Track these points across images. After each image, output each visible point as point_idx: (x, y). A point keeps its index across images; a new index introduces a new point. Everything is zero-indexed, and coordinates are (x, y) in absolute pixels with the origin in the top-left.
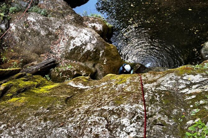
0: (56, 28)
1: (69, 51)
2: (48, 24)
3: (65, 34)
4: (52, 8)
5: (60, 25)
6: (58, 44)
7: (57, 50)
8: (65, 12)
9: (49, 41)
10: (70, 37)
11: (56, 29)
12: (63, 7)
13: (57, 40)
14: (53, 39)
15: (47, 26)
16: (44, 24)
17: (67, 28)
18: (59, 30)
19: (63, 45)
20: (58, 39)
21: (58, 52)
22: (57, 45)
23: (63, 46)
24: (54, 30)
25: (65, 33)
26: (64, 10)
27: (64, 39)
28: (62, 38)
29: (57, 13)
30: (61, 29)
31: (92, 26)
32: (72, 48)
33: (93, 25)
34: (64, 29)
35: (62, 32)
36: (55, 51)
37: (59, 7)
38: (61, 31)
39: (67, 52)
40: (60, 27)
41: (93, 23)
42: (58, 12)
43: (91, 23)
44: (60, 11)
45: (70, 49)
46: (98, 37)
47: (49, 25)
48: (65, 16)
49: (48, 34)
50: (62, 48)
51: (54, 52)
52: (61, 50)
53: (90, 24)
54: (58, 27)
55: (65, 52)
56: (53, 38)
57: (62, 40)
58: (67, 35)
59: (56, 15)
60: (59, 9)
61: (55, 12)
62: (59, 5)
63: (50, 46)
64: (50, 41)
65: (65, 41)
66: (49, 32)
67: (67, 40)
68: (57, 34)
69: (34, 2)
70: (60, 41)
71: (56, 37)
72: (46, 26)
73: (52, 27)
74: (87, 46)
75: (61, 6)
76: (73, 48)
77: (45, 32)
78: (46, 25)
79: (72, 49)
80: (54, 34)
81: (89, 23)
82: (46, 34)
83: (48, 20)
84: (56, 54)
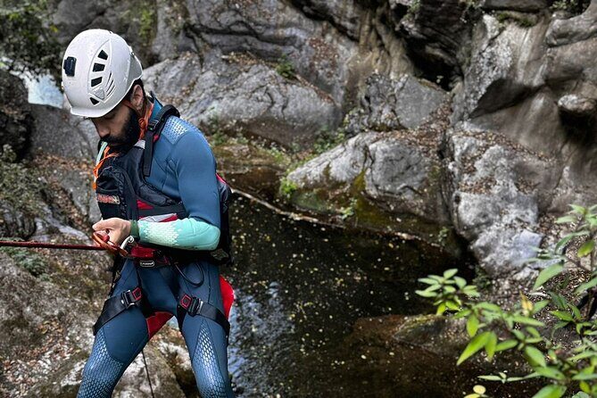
0: (48, 313)
1: (57, 390)
2: (28, 296)
3: (67, 338)
4: (66, 264)
5: (63, 309)
6: (32, 359)
7: (20, 377)
8: (104, 287)
9: (9, 343)
10: (78, 351)
11: (47, 318)
12: (101, 273)
13: (33, 348)
14: (24, 343)
15: (23, 300)
16: (15, 291)
17: (81, 325)
18: (53, 323)
19: (47, 367)
20: (41, 345)
21: (23, 382)
22: (28, 363)
23: (45, 372)
24: (39, 318)
25: (70, 337)
26: (99, 282)
27: (57, 352)
28: (54, 348)
29: (74, 279)
30: (63, 322)
31: (168, 350)
32: (71, 383)
33: (173, 348)
34: (70, 325)
35: (60, 331)
36: (13, 376)
37: (89, 269)
38: (60, 328)
39: (50, 392)
40: (61, 314)
41: (176, 344)
42: (79, 279)
43: (167, 342)
44: (88, 281)
45: (63, 385)
46: (169, 379)
47: (29, 298)
48: (96, 297)
49: (13, 323)
50: (39, 374)
51: (10, 379)
52: (33, 380)
53: (165, 345)
54: (56, 312)
55: (44, 388)
56: (24, 340)
57: (49, 352)
58: (73, 343)
59: (70, 284)
60: (87, 273)
61: (70, 276)
62: (93, 263)
63: (5, 359)
64: (13, 343)
65: (59, 358)
66: (21, 317)
67: (68, 356)
68: (42, 330)
69: (20, 230)
70: (43, 354)
71: (37, 338)
72: (17, 297)
73: (36, 307)
74: (122, 392)
75: (97, 269)
76: (75, 383)
77: (7, 312)
78: (19, 295)
79: (68, 386)
80: (32, 328)
81: (162, 341)
82: (8, 321)
83: (33, 284)
84: (13, 387)
